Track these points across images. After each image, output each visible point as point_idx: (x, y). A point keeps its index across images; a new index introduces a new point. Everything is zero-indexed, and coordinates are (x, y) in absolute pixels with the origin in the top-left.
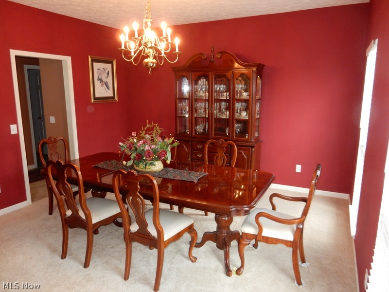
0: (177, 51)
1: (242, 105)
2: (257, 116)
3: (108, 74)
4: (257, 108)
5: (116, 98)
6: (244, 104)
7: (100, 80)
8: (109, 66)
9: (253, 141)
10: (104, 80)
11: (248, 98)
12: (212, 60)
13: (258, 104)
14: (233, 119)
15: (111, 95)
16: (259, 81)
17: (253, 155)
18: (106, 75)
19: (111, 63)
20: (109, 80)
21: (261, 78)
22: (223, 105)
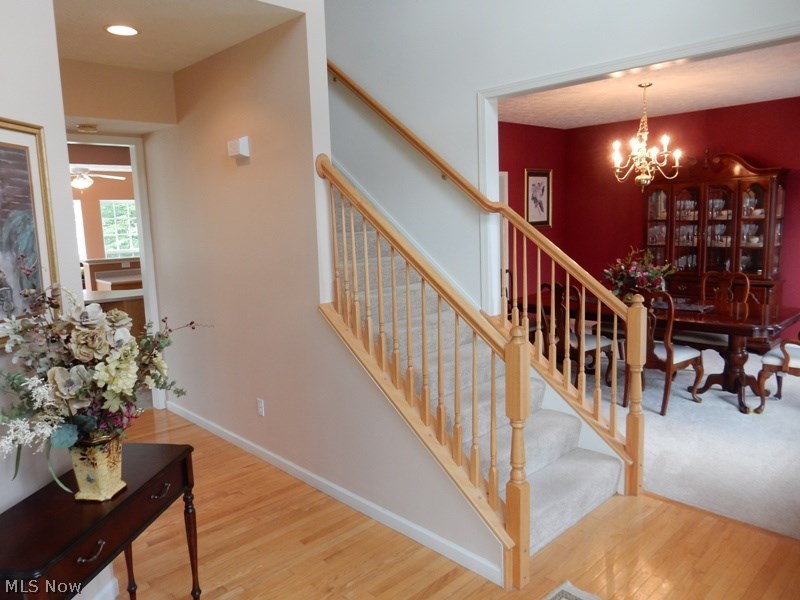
0: (677, 165)
1: (750, 228)
2: (777, 244)
3: (543, 190)
4: (778, 232)
5: (550, 224)
6: (753, 226)
7: (534, 199)
8: (545, 179)
9: (770, 278)
10: (539, 199)
11: (763, 216)
12: (706, 166)
13: (779, 226)
14: (738, 248)
15: (545, 219)
16: (781, 192)
17: (770, 298)
18: (541, 191)
19: (547, 175)
20: (544, 199)
21: (784, 188)
22: (720, 228)
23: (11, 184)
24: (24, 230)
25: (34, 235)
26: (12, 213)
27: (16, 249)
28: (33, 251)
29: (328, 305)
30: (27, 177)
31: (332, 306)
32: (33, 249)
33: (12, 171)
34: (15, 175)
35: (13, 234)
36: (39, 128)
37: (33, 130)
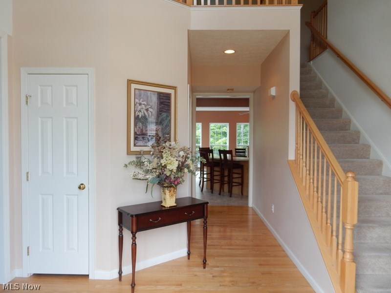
23: (164, 105)
24: (166, 119)
25: (170, 121)
26: (163, 114)
27: (163, 125)
28: (169, 126)
29: (292, 161)
30: (170, 103)
31: (294, 162)
32: (169, 125)
33: (164, 101)
34: (166, 102)
35: (162, 120)
36: (176, 87)
37: (174, 88)
